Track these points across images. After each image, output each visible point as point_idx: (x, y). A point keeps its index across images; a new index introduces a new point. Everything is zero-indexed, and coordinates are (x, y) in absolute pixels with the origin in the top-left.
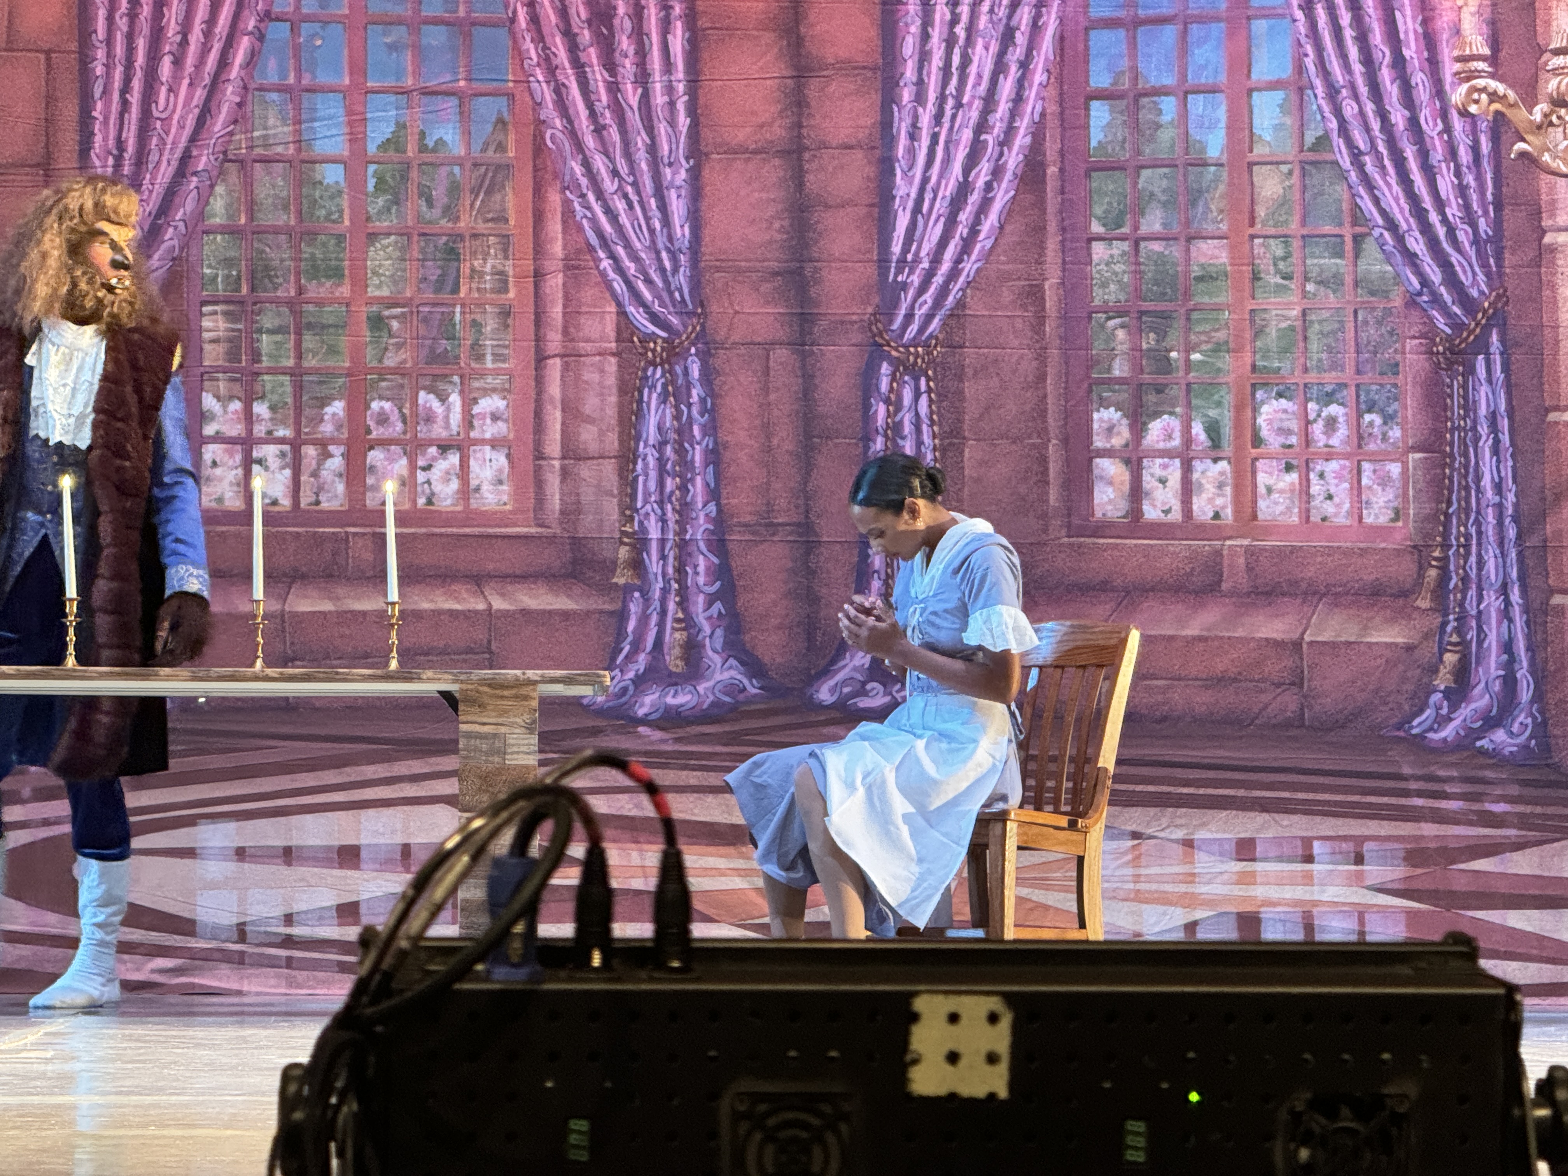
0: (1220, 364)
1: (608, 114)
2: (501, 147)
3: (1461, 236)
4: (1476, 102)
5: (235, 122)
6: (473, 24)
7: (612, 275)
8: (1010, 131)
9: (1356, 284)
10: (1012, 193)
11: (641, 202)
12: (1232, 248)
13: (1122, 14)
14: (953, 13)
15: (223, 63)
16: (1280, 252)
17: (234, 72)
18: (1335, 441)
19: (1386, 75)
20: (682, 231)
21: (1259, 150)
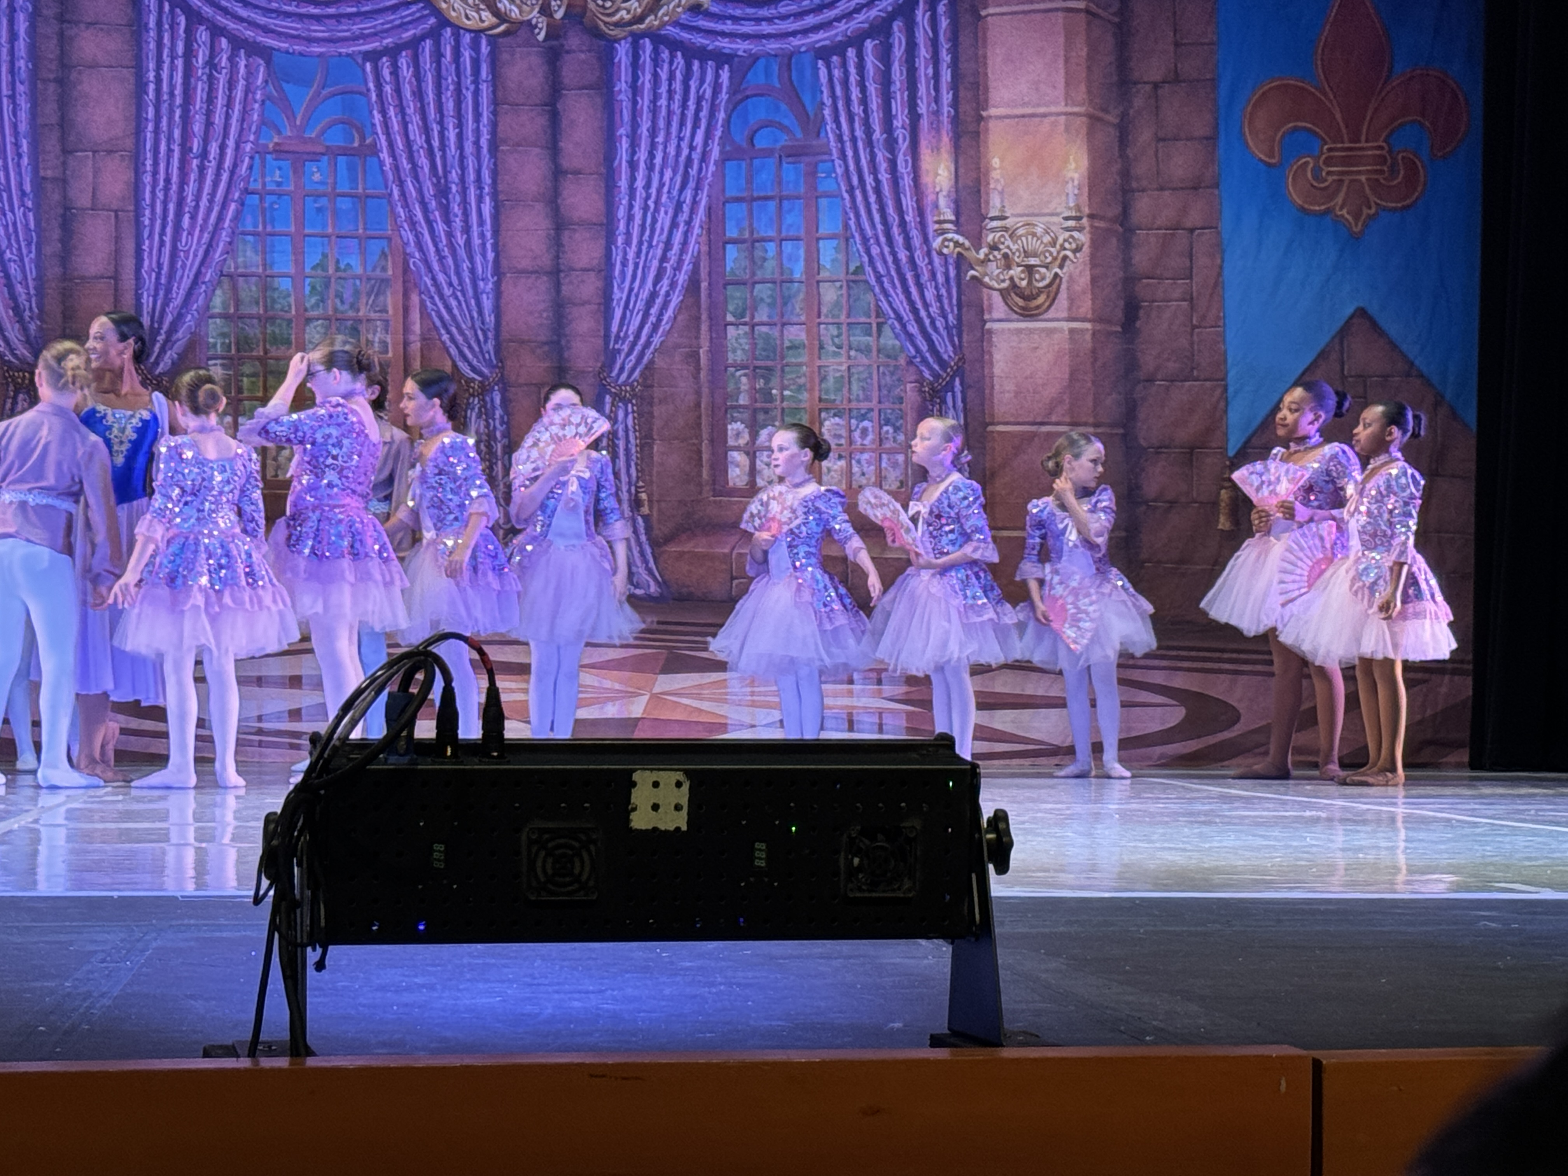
0: (801, 397)
1: (446, 249)
2: (384, 269)
3: (938, 324)
4: (947, 247)
5: (228, 253)
6: (367, 196)
7: (448, 343)
8: (680, 261)
9: (879, 351)
10: (681, 298)
11: (466, 301)
12: (808, 332)
13: (744, 194)
14: (647, 192)
15: (220, 218)
16: (835, 333)
17: (227, 224)
18: (866, 442)
19: (895, 230)
20: (490, 319)
21: (824, 274)
